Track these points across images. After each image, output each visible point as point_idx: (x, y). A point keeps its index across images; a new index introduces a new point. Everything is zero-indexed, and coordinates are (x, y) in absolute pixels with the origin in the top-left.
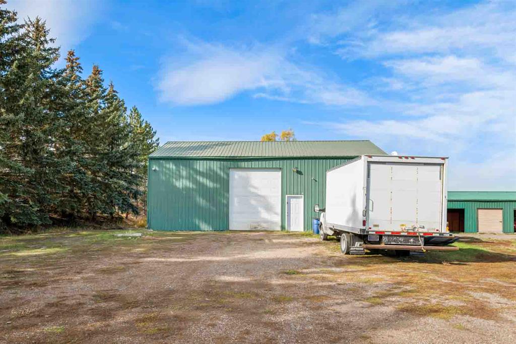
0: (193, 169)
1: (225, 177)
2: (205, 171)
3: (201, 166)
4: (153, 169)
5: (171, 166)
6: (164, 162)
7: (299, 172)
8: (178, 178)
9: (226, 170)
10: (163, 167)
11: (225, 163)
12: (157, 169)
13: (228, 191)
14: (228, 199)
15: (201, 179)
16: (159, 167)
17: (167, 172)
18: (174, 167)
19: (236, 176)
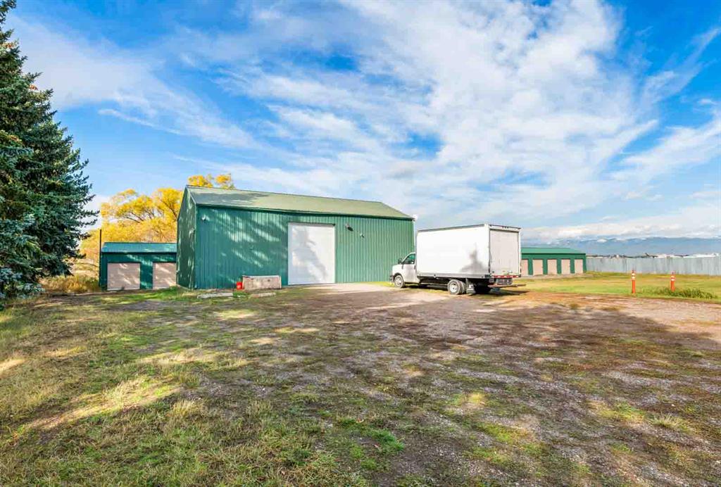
0: (251, 221)
1: (284, 230)
2: (263, 224)
3: (260, 219)
4: (203, 219)
5: (226, 216)
6: (216, 211)
7: (350, 229)
8: (233, 229)
9: (285, 224)
10: (215, 217)
11: (285, 216)
12: (208, 219)
13: (287, 246)
14: (287, 253)
15: (260, 232)
16: (210, 217)
17: (221, 223)
18: (229, 218)
19: (294, 230)
